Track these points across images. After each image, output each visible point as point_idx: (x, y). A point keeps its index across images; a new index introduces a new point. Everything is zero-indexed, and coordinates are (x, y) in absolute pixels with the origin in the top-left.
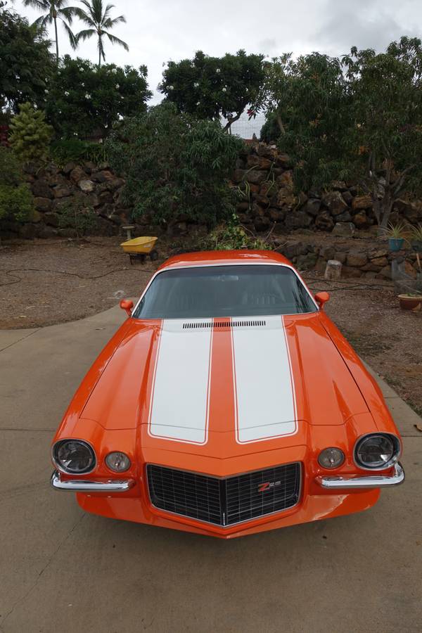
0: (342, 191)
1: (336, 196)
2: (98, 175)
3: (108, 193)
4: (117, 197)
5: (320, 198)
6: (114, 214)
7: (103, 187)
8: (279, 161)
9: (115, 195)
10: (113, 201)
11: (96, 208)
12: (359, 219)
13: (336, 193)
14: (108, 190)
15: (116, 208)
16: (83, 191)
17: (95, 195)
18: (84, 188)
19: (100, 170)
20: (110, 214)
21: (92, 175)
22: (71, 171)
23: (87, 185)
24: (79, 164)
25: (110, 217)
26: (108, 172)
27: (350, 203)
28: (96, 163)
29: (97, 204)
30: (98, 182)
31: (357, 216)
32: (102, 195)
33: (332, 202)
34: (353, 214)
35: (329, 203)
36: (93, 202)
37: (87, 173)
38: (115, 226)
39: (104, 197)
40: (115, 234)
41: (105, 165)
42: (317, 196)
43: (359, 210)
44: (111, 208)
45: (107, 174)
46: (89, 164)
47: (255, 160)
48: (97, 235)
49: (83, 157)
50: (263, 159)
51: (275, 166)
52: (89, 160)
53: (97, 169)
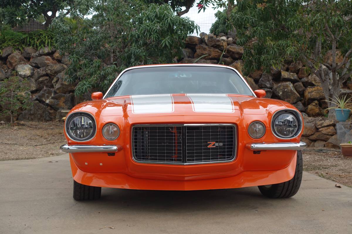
0: (293, 82)
1: (287, 86)
2: (38, 60)
3: (47, 78)
4: (57, 82)
5: (271, 88)
6: (53, 98)
7: (41, 71)
8: (229, 51)
9: (55, 79)
10: (52, 86)
11: (33, 92)
12: (312, 110)
13: (288, 83)
14: (47, 75)
15: (55, 93)
16: (21, 76)
17: (33, 80)
18: (22, 73)
19: (40, 55)
20: (48, 97)
21: (31, 60)
22: (9, 54)
23: (25, 70)
24: (18, 49)
25: (47, 101)
26: (49, 57)
27: (302, 94)
28: (36, 48)
29: (34, 89)
30: (37, 67)
31: (310, 107)
32: (41, 79)
33: (284, 92)
34: (305, 105)
35: (281, 93)
36: (30, 86)
37: (25, 58)
38: (52, 111)
39: (42, 82)
40: (51, 120)
41: (46, 50)
42: (268, 86)
43: (311, 100)
44: (49, 93)
45: (48, 60)
46: (29, 49)
47: (205, 49)
48: (32, 120)
49: (23, 42)
50: (212, 49)
51: (224, 56)
52: (29, 45)
53: (37, 54)
